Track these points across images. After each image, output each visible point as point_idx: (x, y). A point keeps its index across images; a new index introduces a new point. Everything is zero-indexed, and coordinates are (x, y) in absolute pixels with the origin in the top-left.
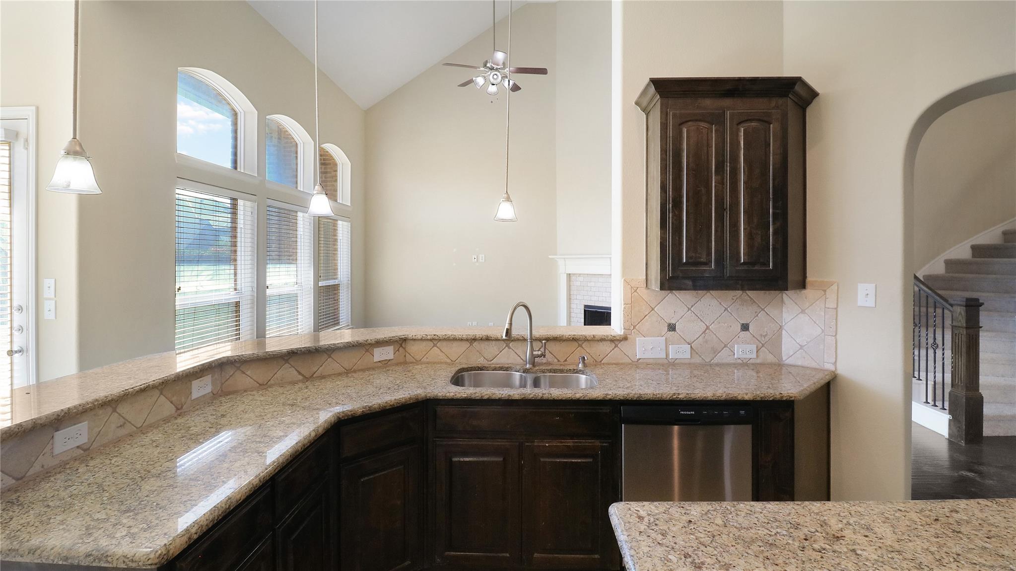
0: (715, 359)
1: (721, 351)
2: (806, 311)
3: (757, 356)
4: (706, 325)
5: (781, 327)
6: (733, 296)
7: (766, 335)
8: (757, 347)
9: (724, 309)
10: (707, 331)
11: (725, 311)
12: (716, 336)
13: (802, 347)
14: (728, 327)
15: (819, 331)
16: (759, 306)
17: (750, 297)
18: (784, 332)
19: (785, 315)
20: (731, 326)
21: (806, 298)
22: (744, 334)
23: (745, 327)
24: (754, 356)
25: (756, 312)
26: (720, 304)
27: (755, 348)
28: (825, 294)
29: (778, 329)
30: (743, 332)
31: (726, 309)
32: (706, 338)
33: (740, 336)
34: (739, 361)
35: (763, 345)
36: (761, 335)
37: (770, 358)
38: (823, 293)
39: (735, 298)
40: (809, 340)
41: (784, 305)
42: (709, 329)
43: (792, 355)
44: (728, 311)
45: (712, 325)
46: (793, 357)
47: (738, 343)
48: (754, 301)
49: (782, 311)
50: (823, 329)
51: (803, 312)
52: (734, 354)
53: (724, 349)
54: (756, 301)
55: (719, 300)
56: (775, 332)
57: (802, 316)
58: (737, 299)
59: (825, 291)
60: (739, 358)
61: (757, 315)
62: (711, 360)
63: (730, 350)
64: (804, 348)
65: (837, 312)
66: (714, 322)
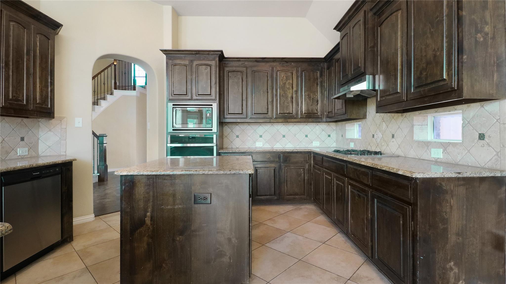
0: (7, 157)
1: (11, 152)
2: (52, 130)
3: (28, 154)
4: (3, 138)
5: (38, 139)
6: (17, 122)
7: (32, 143)
8: (28, 149)
9: (12, 129)
10: (3, 141)
11: (13, 130)
12: (8, 144)
13: (49, 147)
14: (14, 139)
15: (59, 138)
16: (29, 128)
17: (24, 123)
18: (40, 141)
19: (40, 133)
20: (16, 139)
21: (52, 124)
22: (22, 143)
23: (22, 139)
24: (27, 154)
25: (28, 131)
26: (10, 126)
27: (28, 150)
28: (61, 122)
29: (37, 139)
30: (22, 142)
31: (13, 129)
32: (2, 145)
33: (20, 144)
34: (20, 157)
35: (31, 148)
36: (30, 143)
37: (34, 154)
38: (60, 121)
39: (18, 123)
40: (53, 143)
41: (40, 128)
42: (5, 141)
43: (44, 152)
44: (14, 130)
45: (6, 138)
46: (45, 152)
47: (19, 148)
48: (26, 125)
49: (39, 131)
50: (60, 137)
51: (50, 130)
52: (17, 154)
53: (12, 151)
54: (27, 125)
55: (9, 124)
56: (36, 141)
57: (49, 132)
58: (18, 124)
59: (61, 121)
60: (20, 156)
61: (28, 133)
62: (6, 158)
63: (15, 152)
64: (51, 147)
65: (66, 130)
66: (7, 137)
